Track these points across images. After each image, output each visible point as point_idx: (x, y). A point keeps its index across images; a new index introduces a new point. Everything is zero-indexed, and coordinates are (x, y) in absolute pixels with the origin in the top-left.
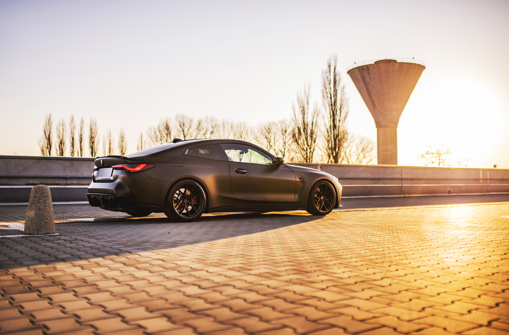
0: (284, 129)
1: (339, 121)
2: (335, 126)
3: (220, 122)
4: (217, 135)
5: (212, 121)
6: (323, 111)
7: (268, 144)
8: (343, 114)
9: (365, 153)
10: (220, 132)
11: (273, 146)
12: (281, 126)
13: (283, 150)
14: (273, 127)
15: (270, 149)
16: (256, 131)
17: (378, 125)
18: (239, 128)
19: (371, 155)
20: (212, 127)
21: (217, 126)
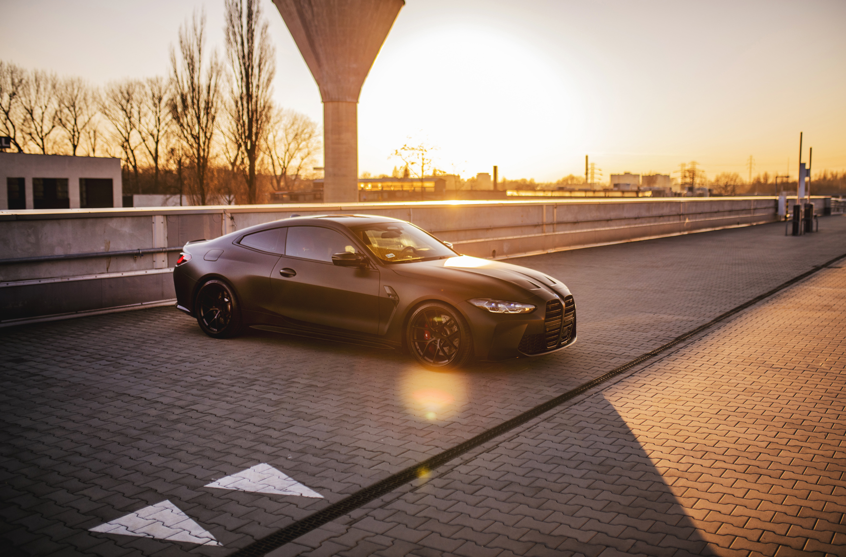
0: (157, 94)
1: (258, 86)
2: (249, 96)
3: (29, 75)
4: (23, 99)
5: (12, 73)
6: (229, 66)
7: (127, 120)
8: (265, 76)
9: (299, 141)
10: (29, 95)
11: (137, 126)
12: (152, 90)
13: (155, 132)
14: (137, 89)
15: (131, 129)
16: (104, 96)
17: (327, 98)
18: (70, 89)
19: (309, 145)
20: (13, 84)
21: (24, 82)
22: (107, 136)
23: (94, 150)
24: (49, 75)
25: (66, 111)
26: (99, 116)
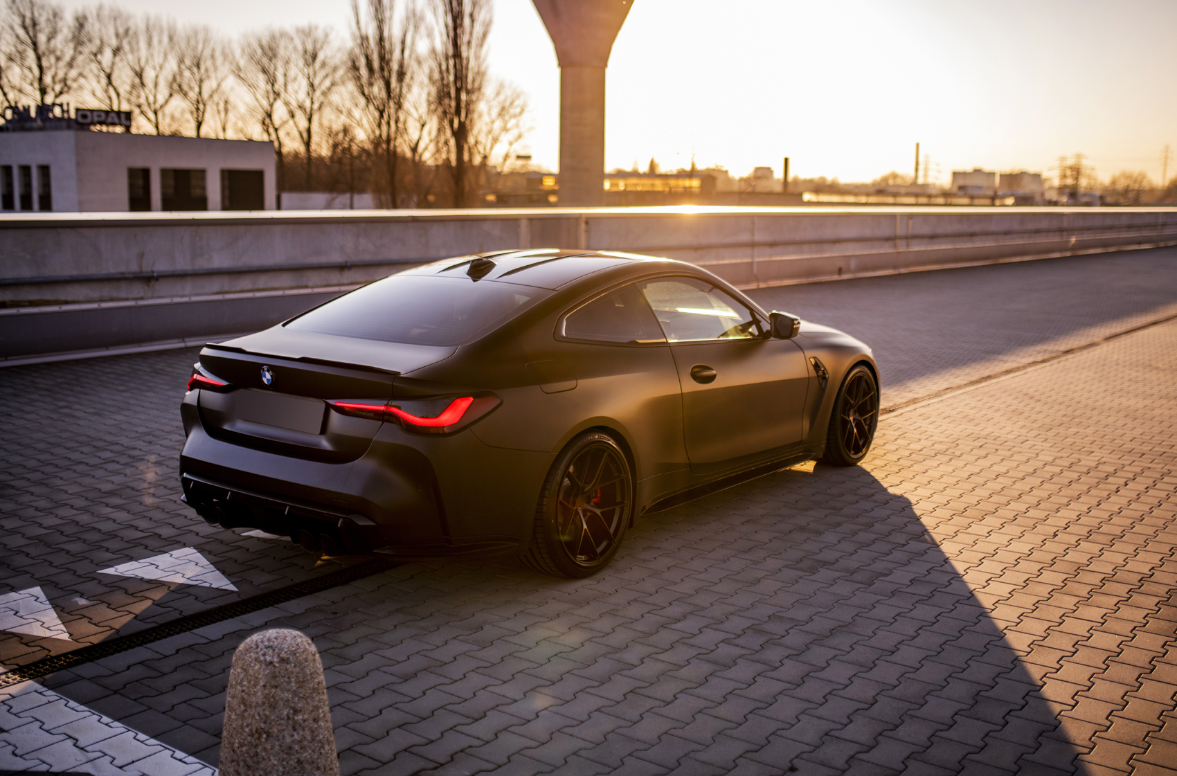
0: (310, 47)
1: (469, 43)
2: (457, 55)
3: (138, 23)
4: (130, 57)
5: (115, 19)
7: (269, 87)
9: (507, 117)
10: (138, 50)
11: (283, 94)
12: (303, 43)
13: (308, 104)
14: (282, 43)
15: (275, 99)
16: (238, 53)
17: (565, 60)
18: (193, 42)
19: (521, 124)
20: (117, 35)
21: (131, 32)
22: (242, 109)
23: (224, 129)
24: (164, 24)
25: (187, 74)
26: (230, 82)
